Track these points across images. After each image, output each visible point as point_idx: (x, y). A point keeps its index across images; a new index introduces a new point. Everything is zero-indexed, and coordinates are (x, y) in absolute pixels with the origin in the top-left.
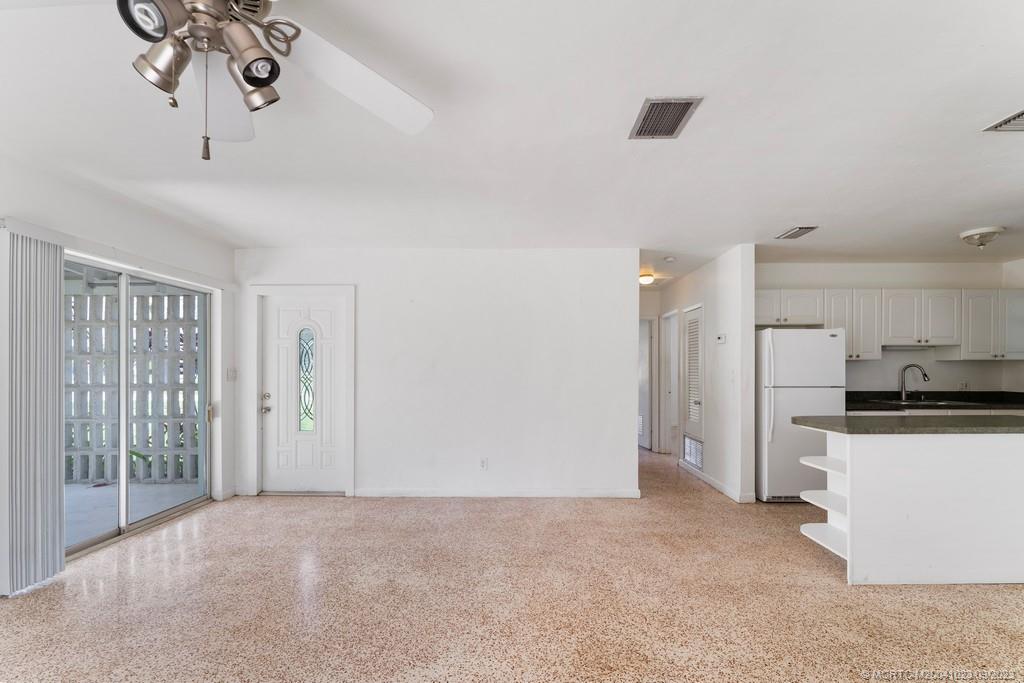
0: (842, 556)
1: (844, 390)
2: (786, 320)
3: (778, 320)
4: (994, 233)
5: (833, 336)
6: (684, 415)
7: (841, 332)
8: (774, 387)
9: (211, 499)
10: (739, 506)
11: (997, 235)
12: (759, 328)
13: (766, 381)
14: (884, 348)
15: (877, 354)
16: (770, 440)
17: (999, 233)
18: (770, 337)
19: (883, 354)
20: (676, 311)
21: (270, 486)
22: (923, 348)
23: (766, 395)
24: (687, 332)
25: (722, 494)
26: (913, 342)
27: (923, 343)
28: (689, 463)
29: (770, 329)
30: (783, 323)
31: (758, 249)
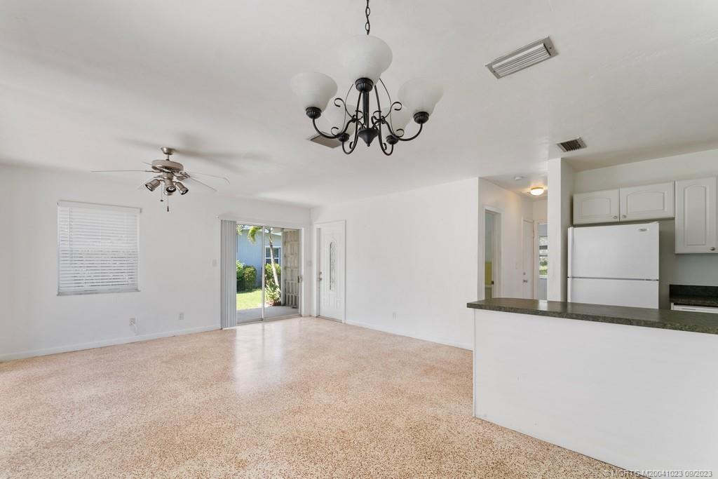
2: (624, 217)
3: (616, 217)
5: (642, 230)
7: (653, 226)
8: (572, 277)
9: (301, 316)
13: (569, 271)
18: (571, 236)
21: (322, 314)
23: (569, 284)
30: (622, 219)
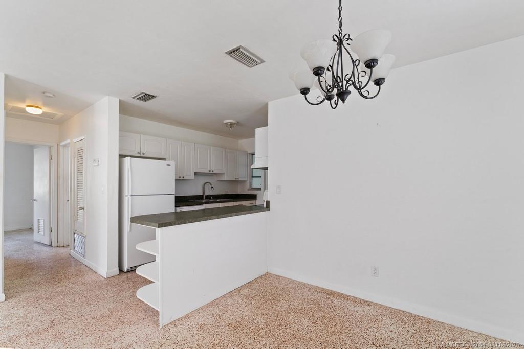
0: (157, 309)
1: (174, 196)
2: (144, 154)
3: (139, 153)
4: (235, 123)
5: (168, 165)
6: (74, 218)
7: (173, 163)
8: (132, 196)
10: (105, 281)
11: (235, 125)
12: (122, 157)
13: (127, 191)
14: (196, 173)
15: (192, 177)
16: (128, 231)
17: (236, 124)
18: (129, 164)
19: (195, 177)
20: (68, 141)
22: (212, 174)
23: (126, 201)
24: (76, 156)
25: (96, 273)
26: (207, 171)
27: (211, 172)
28: (77, 252)
29: (129, 157)
30: (142, 155)
31: (121, 103)
